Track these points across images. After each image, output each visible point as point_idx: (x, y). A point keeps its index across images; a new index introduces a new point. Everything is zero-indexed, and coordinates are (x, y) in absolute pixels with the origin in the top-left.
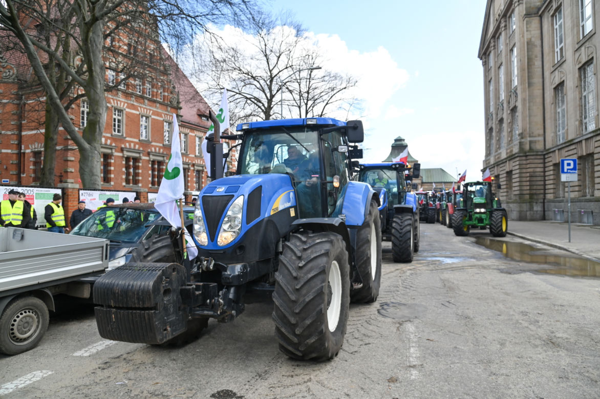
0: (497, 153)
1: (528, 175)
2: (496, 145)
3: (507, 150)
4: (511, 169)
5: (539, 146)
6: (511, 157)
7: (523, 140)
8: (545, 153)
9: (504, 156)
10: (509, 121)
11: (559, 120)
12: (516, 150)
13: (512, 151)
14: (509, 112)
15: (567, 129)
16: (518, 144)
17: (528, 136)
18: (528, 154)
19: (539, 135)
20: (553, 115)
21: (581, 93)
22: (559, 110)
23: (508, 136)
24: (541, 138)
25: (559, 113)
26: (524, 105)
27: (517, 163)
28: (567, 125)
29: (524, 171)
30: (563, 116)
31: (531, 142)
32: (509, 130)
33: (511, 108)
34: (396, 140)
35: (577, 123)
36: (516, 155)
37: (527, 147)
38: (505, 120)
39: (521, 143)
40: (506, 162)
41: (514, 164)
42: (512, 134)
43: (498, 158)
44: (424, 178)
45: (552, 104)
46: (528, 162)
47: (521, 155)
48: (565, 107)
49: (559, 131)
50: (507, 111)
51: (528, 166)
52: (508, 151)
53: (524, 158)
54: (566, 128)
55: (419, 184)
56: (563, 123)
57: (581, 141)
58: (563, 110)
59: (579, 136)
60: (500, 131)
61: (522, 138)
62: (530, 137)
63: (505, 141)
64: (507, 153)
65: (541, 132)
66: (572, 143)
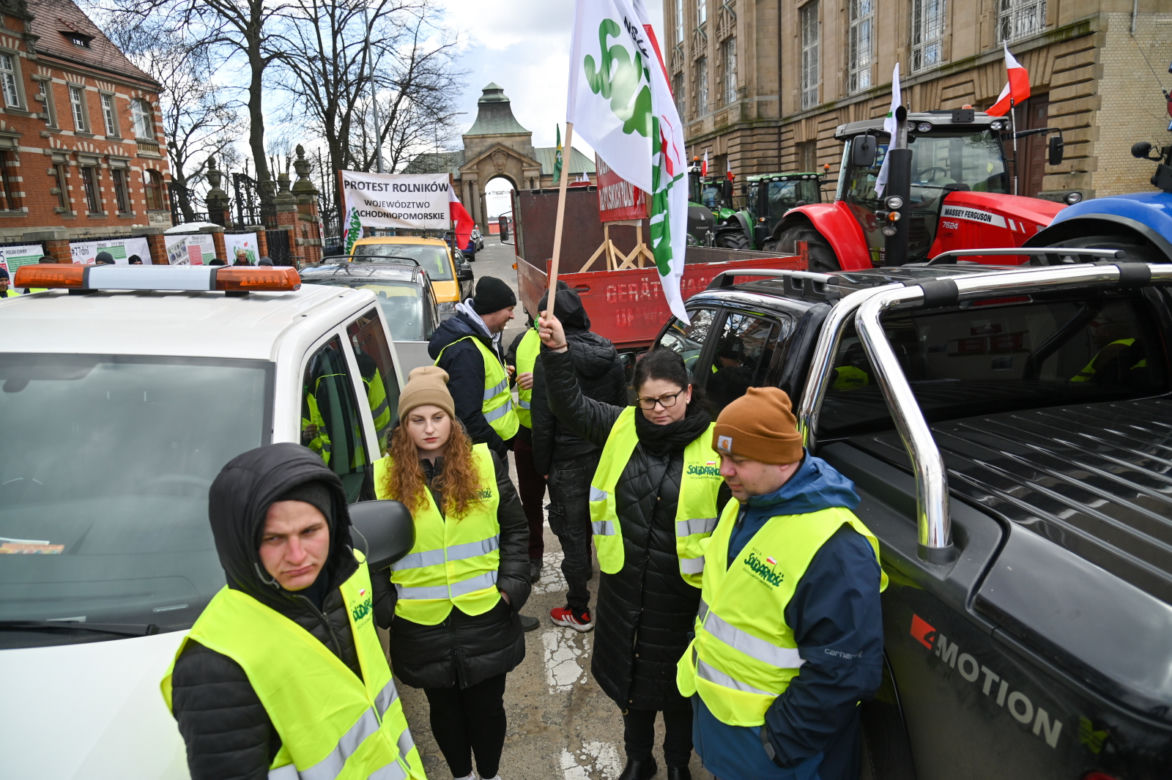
0: (692, 122)
1: (755, 161)
2: (691, 107)
3: (715, 116)
4: (724, 152)
5: (772, 112)
6: (724, 131)
7: (746, 101)
8: (781, 123)
9: (709, 127)
10: (718, 63)
11: (806, 67)
12: (734, 117)
13: (725, 119)
14: (718, 46)
15: (823, 84)
16: (739, 106)
17: (755, 92)
18: (755, 125)
19: (772, 92)
20: (796, 57)
21: (847, 22)
22: (807, 48)
23: (716, 92)
24: (775, 98)
25: (806, 53)
26: (748, 35)
27: (738, 141)
28: (823, 77)
29: (749, 155)
30: (815, 61)
31: (760, 104)
32: (718, 80)
33: (721, 39)
34: (486, 92)
35: (841, 74)
36: (736, 128)
37: (754, 113)
38: (709, 60)
39: (743, 106)
40: (715, 138)
41: (731, 143)
42: (723, 87)
43: (697, 131)
44: (544, 166)
45: (796, 36)
46: (755, 139)
47: (745, 126)
48: (818, 43)
49: (806, 86)
50: (714, 45)
51: (755, 146)
52: (719, 119)
53: (748, 133)
54: (819, 82)
55: (537, 178)
56: (814, 71)
57: (847, 107)
58: (815, 49)
59: (842, 98)
60: (697, 81)
61: (745, 96)
62: (758, 94)
63: (706, 100)
64: (715, 124)
65: (775, 86)
66: (831, 108)
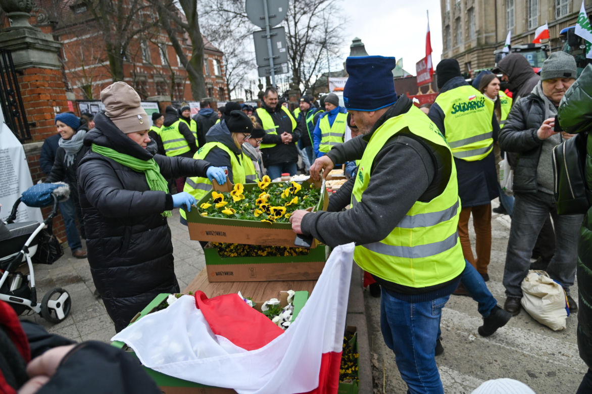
0: (455, 48)
1: (484, 64)
2: (454, 41)
3: (465, 44)
4: (469, 60)
5: (492, 41)
6: (469, 51)
7: (480, 36)
8: (497, 45)
9: (462, 49)
10: (466, 20)
11: (508, 18)
12: (474, 44)
13: (470, 46)
14: (466, 12)
16: (476, 40)
17: (484, 32)
18: (484, 47)
19: (492, 31)
20: (504, 15)
22: (509, 10)
23: (466, 33)
24: (494, 34)
25: (508, 12)
26: (480, 6)
27: (476, 55)
28: (516, 22)
29: (481, 61)
30: (512, 16)
31: (486, 37)
32: (466, 28)
33: (468, 8)
34: (354, 41)
35: (524, 21)
36: (475, 49)
37: (483, 42)
38: (462, 19)
39: (478, 39)
40: (465, 55)
41: (472, 56)
42: (469, 31)
43: (457, 52)
45: (503, 5)
46: (484, 53)
47: (479, 48)
48: (513, 7)
49: (508, 27)
50: (464, 11)
51: (484, 57)
52: (467, 45)
53: (481, 51)
54: (515, 25)
56: (512, 21)
57: (527, 36)
58: (512, 10)
59: (525, 32)
60: (456, 29)
61: (479, 34)
62: (486, 33)
63: (462, 37)
64: (465, 48)
65: (494, 28)
66: (520, 37)
